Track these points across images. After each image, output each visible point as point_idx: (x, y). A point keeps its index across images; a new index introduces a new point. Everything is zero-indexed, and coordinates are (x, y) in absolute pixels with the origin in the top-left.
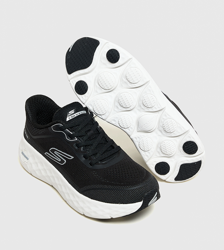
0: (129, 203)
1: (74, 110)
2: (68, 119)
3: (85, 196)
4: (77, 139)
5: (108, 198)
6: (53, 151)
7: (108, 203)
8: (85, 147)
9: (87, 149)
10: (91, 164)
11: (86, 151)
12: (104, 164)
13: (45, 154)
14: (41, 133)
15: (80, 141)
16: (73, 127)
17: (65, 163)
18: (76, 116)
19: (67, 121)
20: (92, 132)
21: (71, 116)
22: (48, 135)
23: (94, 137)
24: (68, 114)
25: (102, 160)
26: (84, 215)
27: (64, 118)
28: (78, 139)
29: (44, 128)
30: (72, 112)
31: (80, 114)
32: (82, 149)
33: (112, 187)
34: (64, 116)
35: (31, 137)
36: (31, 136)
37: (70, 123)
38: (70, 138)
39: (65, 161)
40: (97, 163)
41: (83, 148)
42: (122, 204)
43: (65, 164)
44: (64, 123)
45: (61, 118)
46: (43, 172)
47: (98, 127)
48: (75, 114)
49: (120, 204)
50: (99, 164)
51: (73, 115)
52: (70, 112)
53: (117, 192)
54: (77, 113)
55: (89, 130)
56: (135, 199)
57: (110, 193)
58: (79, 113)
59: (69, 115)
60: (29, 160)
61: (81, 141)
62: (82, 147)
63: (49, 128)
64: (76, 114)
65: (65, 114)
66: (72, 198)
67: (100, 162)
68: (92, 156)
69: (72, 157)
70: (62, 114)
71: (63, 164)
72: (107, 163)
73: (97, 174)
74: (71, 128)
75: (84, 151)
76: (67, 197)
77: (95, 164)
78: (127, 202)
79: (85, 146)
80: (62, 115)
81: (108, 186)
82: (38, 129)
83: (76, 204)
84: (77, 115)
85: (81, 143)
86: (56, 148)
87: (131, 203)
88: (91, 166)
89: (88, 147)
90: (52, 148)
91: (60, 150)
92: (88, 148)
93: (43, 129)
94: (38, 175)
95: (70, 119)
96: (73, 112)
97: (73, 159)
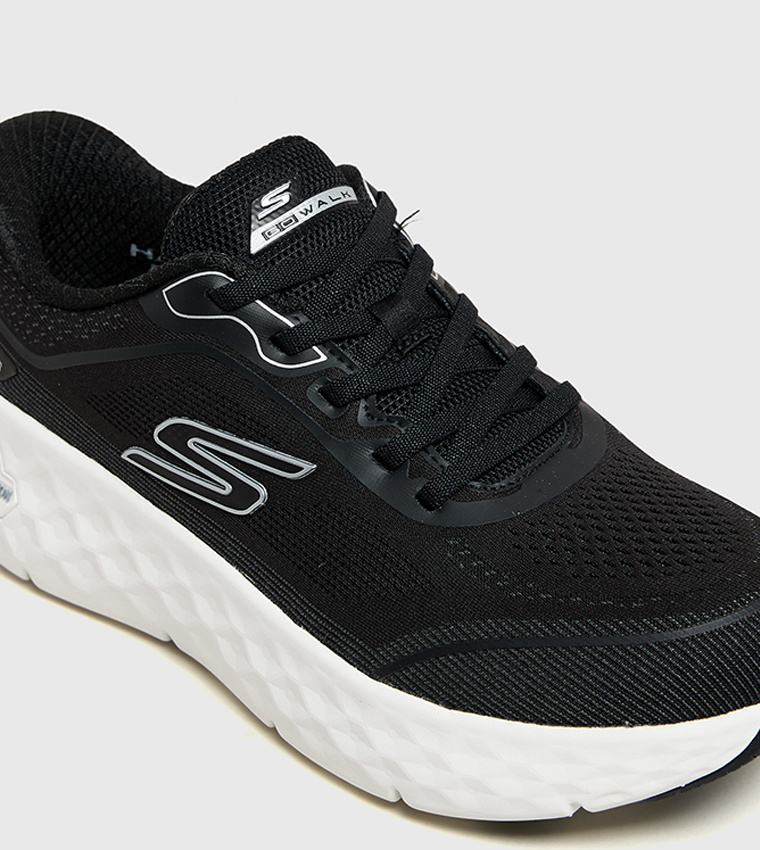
0: (685, 719)
1: (286, 186)
2: (257, 243)
3: (410, 691)
4: (324, 358)
5: (555, 697)
6: (177, 436)
7: (558, 724)
8: (378, 399)
9: (388, 411)
10: (426, 500)
11: (385, 423)
12: (504, 492)
13: (124, 456)
14: (90, 333)
15: (344, 367)
16: (297, 286)
17: (259, 503)
18: (302, 219)
19: (254, 250)
20: (405, 307)
21: (276, 221)
22: (138, 343)
23: (420, 336)
24: (259, 210)
25: (487, 472)
26: (401, 806)
27: (233, 233)
28: (331, 353)
29: (109, 305)
30: (276, 196)
31: (324, 208)
32: (362, 413)
33: (578, 628)
34: (232, 224)
35: (26, 364)
36: (20, 359)
37: (273, 262)
38: (282, 351)
39: (263, 492)
40: (461, 491)
41: (366, 408)
42: (646, 728)
43: (260, 509)
44: (237, 268)
45: (219, 234)
46: (108, 565)
47: (432, 281)
48: (295, 211)
49: (632, 724)
50: (475, 497)
51: (288, 214)
52: (265, 201)
53: (609, 659)
54: (306, 204)
55: (391, 300)
56: (722, 692)
57: (565, 667)
58: (321, 203)
59: (261, 216)
60: (14, 499)
61: (351, 367)
62: (363, 404)
63: (145, 302)
64: (301, 207)
65: (237, 212)
66: (317, 706)
67: (477, 484)
68: (425, 449)
69: (308, 467)
70: (223, 212)
71: (249, 511)
72: (519, 487)
73: (475, 556)
74: (282, 291)
75: (375, 424)
76: (281, 707)
77: (453, 495)
78: (678, 712)
79: (381, 393)
80: (223, 220)
81: (549, 626)
82: (69, 310)
83: (346, 744)
84: (310, 215)
85: (350, 377)
86: (200, 420)
87: (703, 716)
88: (430, 508)
89: (393, 398)
90: (167, 418)
91: (224, 429)
92: (394, 406)
93: (102, 308)
94: (78, 583)
95: (273, 238)
96: (286, 198)
97: (311, 476)
